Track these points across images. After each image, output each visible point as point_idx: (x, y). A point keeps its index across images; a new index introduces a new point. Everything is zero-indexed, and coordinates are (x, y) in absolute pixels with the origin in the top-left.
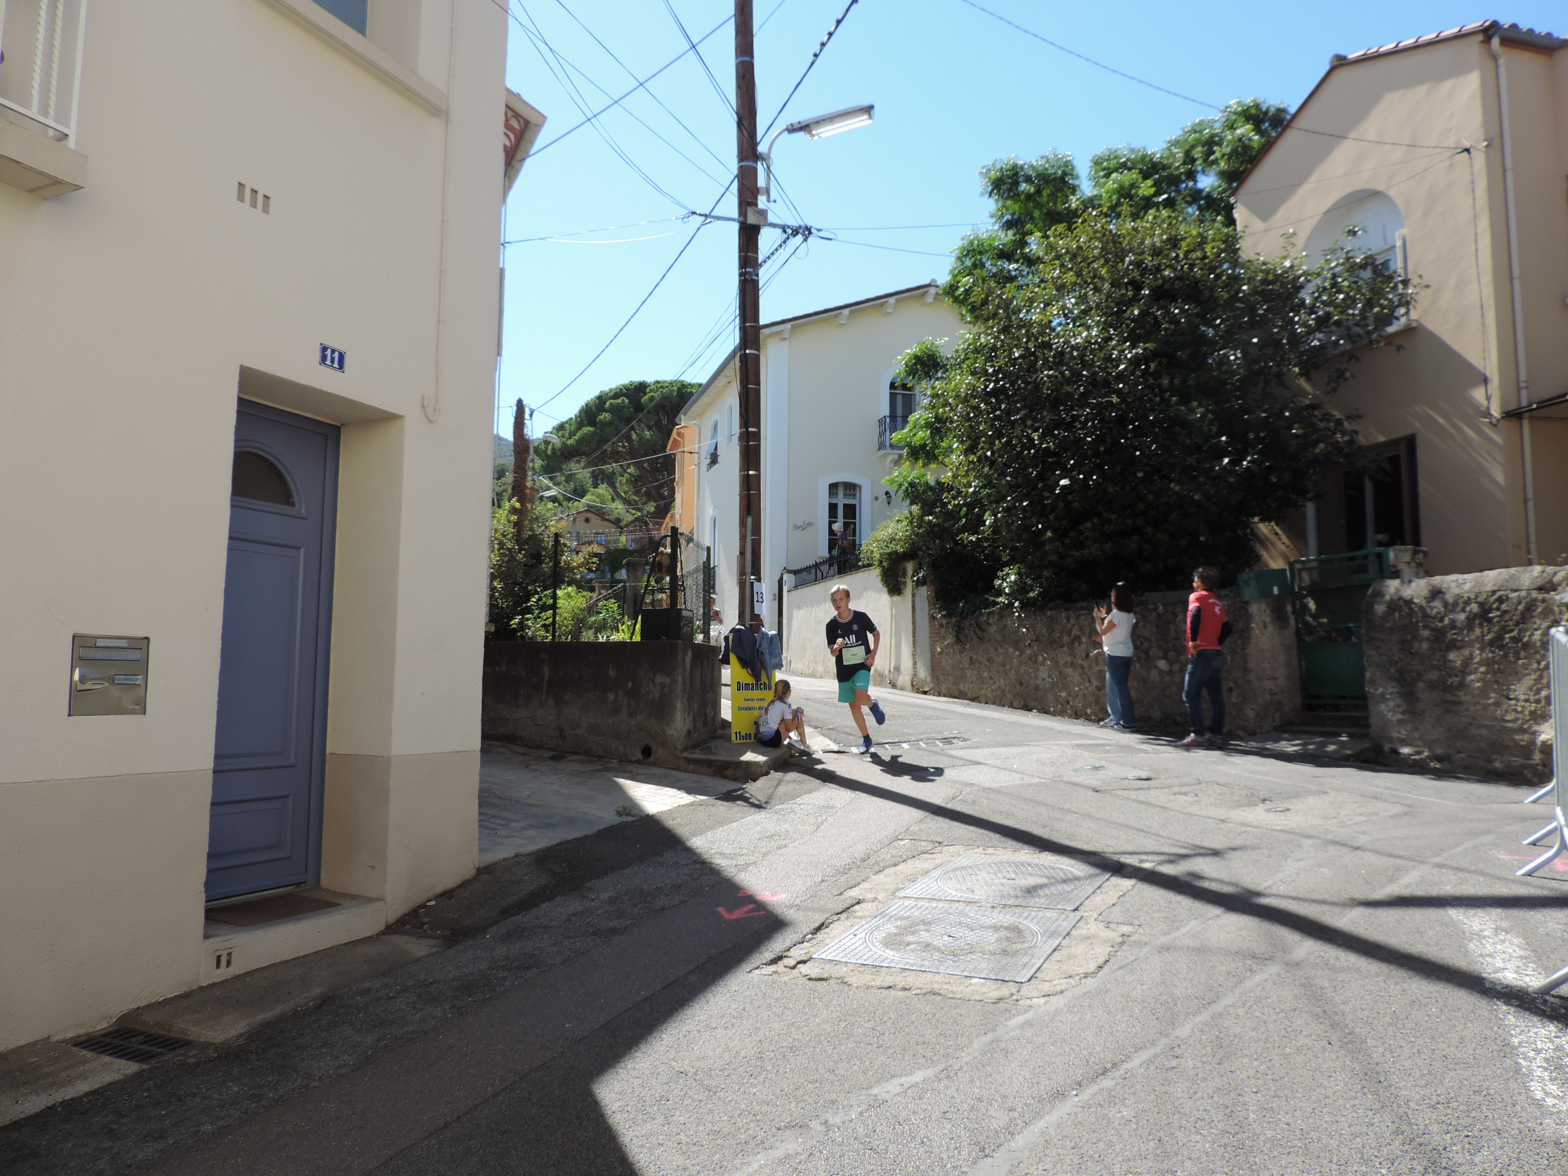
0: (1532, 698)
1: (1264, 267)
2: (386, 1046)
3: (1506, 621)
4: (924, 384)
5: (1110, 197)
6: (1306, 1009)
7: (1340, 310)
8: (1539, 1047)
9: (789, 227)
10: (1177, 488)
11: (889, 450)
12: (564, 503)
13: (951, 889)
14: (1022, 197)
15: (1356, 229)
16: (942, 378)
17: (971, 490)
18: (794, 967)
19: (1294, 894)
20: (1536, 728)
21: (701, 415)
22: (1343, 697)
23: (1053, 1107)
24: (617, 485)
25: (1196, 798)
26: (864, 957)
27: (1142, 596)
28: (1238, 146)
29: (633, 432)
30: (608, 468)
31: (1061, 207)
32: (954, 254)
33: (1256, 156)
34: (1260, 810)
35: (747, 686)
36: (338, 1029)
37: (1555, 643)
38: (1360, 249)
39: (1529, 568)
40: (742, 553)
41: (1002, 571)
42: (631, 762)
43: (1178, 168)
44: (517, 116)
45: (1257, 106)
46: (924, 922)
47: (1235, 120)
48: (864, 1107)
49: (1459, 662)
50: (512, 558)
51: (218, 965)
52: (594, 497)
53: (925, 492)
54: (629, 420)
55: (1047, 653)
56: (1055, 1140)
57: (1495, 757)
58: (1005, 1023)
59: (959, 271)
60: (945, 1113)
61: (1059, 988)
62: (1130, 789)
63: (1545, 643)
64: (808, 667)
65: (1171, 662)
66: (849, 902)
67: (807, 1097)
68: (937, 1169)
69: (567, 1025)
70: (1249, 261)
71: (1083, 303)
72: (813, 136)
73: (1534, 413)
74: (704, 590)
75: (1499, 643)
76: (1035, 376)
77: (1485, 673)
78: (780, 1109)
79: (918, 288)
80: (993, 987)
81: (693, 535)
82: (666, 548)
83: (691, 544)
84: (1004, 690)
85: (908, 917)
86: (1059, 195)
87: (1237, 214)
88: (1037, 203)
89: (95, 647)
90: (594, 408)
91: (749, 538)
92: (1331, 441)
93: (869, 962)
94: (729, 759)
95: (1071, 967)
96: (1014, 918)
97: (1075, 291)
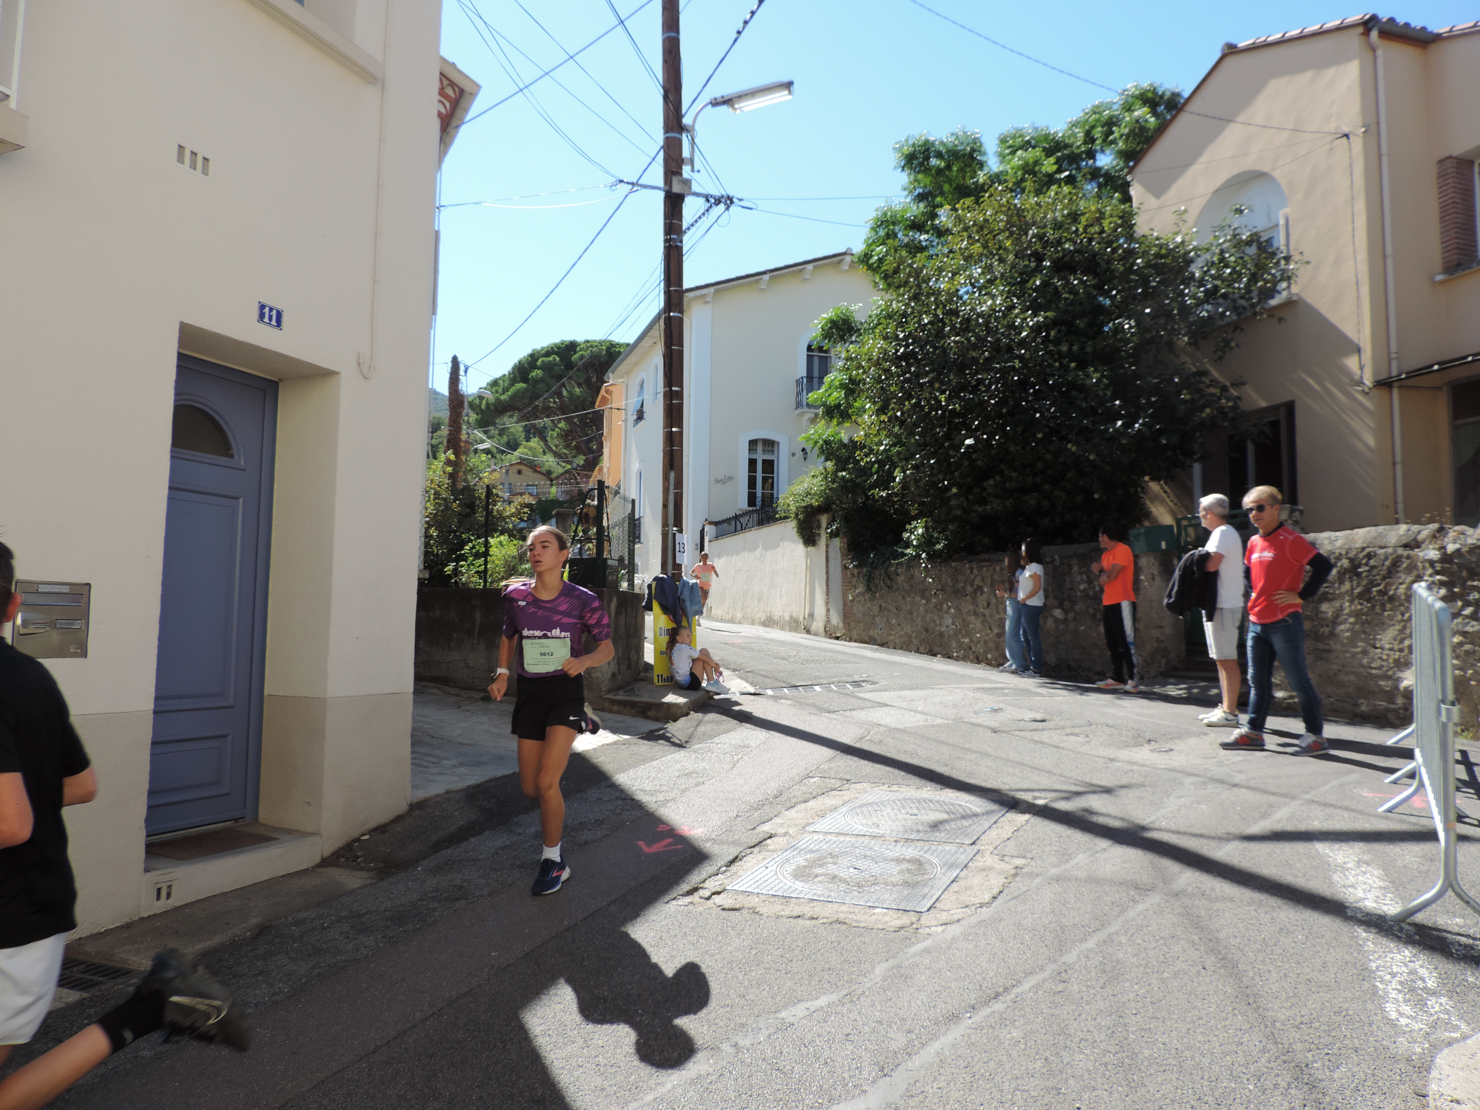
0: (1396, 647)
1: (1157, 242)
2: (320, 974)
3: (1374, 576)
4: (839, 348)
5: (1016, 173)
6: (1184, 936)
7: (1226, 283)
8: (1395, 971)
9: (711, 196)
10: (1074, 449)
11: (806, 409)
12: (498, 456)
13: (858, 824)
14: (933, 172)
15: (1243, 208)
16: (856, 341)
17: (882, 448)
18: (708, 898)
19: (1174, 828)
20: (1400, 674)
21: (628, 373)
23: (948, 1029)
24: (548, 439)
25: (1087, 739)
26: (775, 889)
28: (1135, 128)
29: (564, 389)
30: (540, 422)
31: (969, 182)
32: (868, 224)
33: (1152, 137)
34: (1146, 749)
36: (275, 958)
37: (1417, 598)
38: (1246, 226)
39: (1396, 527)
40: (665, 506)
41: (910, 524)
43: (1079, 147)
44: (452, 84)
45: (1154, 91)
46: (831, 856)
47: (1133, 103)
48: (772, 1030)
49: (1330, 614)
50: (447, 508)
51: (158, 897)
52: (526, 450)
53: (839, 449)
54: (559, 377)
55: (951, 602)
56: (950, 1060)
57: (1361, 701)
58: (905, 951)
59: (874, 242)
60: (847, 1035)
61: (956, 917)
62: (1026, 730)
63: (1409, 596)
64: (728, 613)
65: (1066, 611)
66: (762, 836)
67: (718, 1020)
68: (839, 1088)
69: (493, 954)
70: (1144, 236)
71: (989, 273)
72: (736, 109)
73: (1403, 383)
74: (629, 541)
75: (1367, 596)
76: (942, 342)
77: (1354, 624)
79: (835, 256)
80: (895, 916)
81: (620, 488)
82: (593, 500)
83: (617, 497)
84: (910, 637)
85: (817, 851)
86: (968, 170)
87: (1134, 191)
88: (947, 177)
89: (37, 592)
90: (526, 365)
91: (672, 492)
92: (1217, 406)
93: (780, 893)
94: (652, 700)
95: (967, 898)
96: (916, 852)
97: (981, 261)
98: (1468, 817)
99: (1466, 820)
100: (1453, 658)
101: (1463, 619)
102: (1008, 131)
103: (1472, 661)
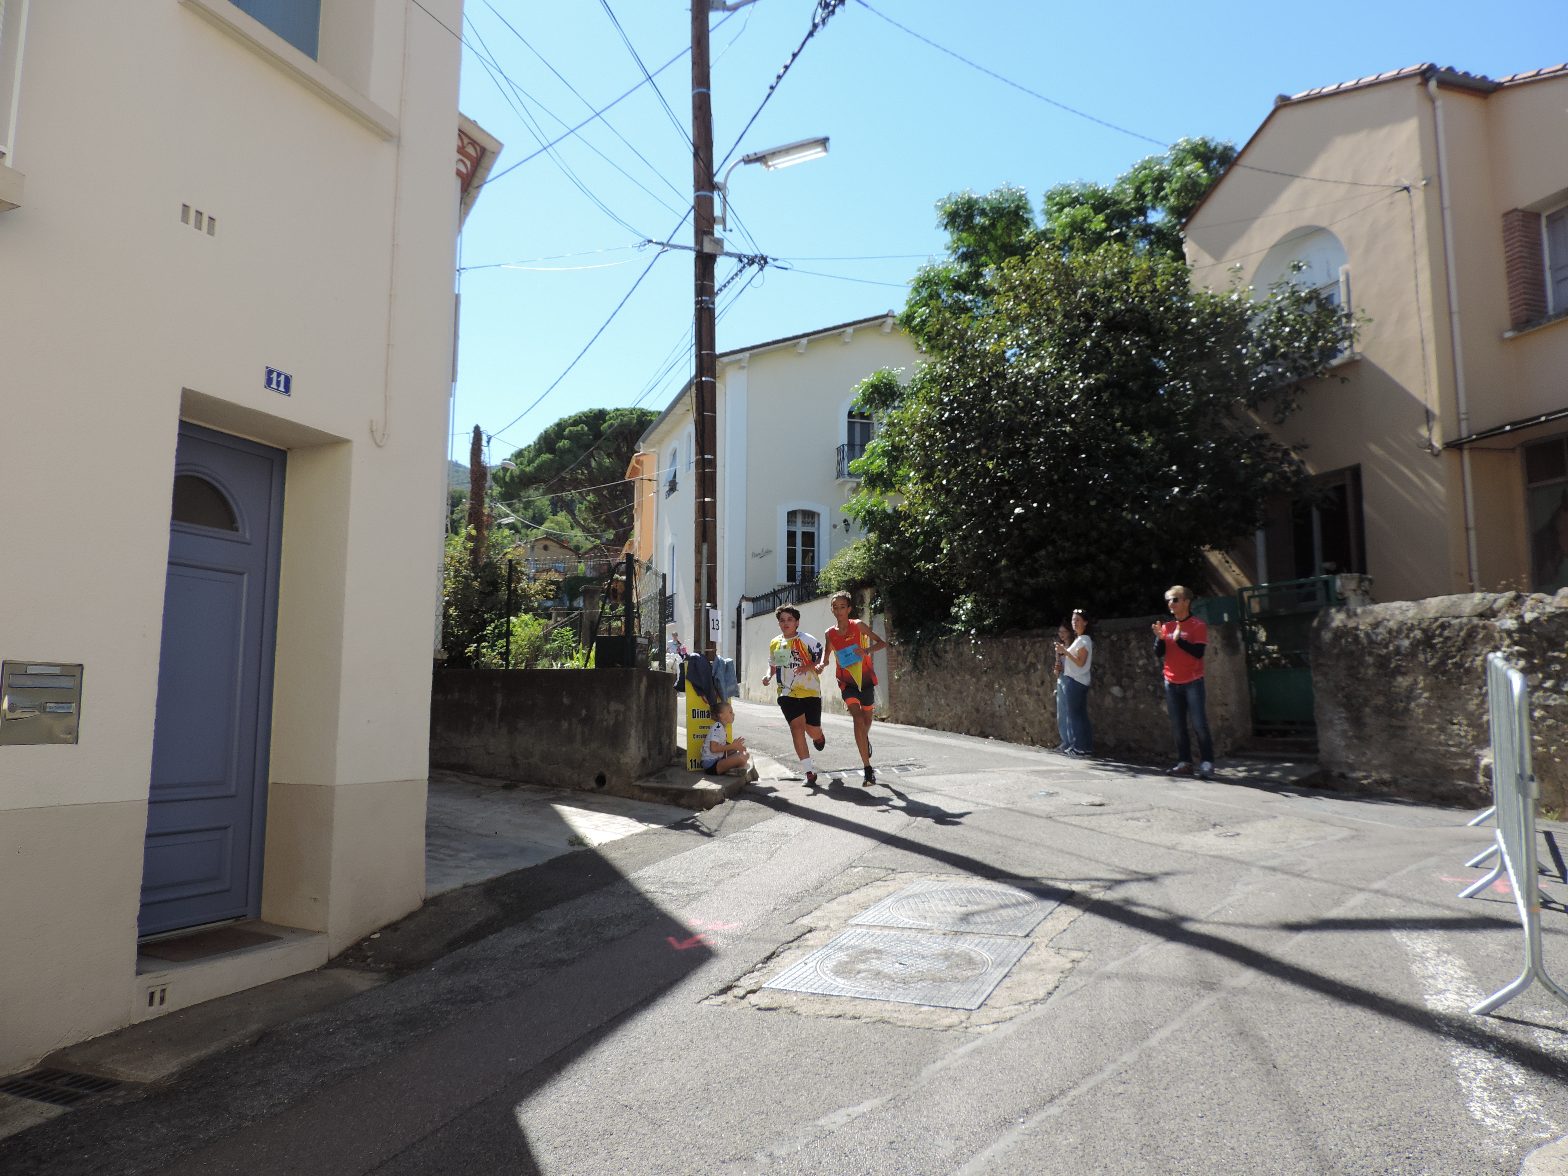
0: (1475, 723)
1: (1212, 301)
2: (323, 1083)
3: (1449, 647)
4: (881, 412)
5: (1063, 230)
7: (1286, 342)
8: (1479, 1067)
9: (745, 256)
10: (1129, 517)
11: (847, 479)
12: (523, 531)
13: (904, 918)
14: (977, 230)
15: (1301, 264)
16: (898, 406)
17: (927, 518)
18: (743, 997)
19: (1241, 919)
20: (1477, 752)
21: (660, 442)
22: (1292, 723)
23: (1000, 1135)
24: (576, 512)
25: (1149, 824)
26: (815, 986)
27: (1098, 625)
28: (1187, 183)
29: (592, 460)
30: (567, 495)
31: (1015, 240)
32: (910, 285)
33: (1204, 192)
34: (1212, 833)
35: (702, 714)
36: (274, 1067)
37: (1493, 669)
38: (1304, 283)
39: (1471, 595)
40: (698, 581)
41: (959, 598)
42: (584, 790)
43: (1129, 203)
44: (473, 143)
45: (1205, 144)
46: (876, 951)
47: (1184, 157)
48: (810, 1139)
49: (1405, 688)
50: (468, 586)
51: (151, 1003)
52: (552, 525)
53: (882, 520)
54: (588, 447)
55: (1003, 680)
56: (1001, 1169)
57: (1439, 781)
58: (954, 1051)
59: (916, 303)
60: (891, 1143)
61: (1008, 1015)
62: (1083, 815)
63: (1485, 666)
65: (1124, 689)
66: (801, 930)
67: (752, 1129)
70: (1198, 294)
71: (1037, 334)
72: (769, 167)
73: (1475, 444)
74: (661, 618)
75: (1442, 669)
76: (989, 406)
77: (1429, 698)
78: (724, 1141)
79: (876, 318)
80: (943, 1015)
81: (651, 563)
82: (622, 575)
83: (648, 573)
84: (960, 717)
85: (859, 946)
86: (1013, 228)
87: (1187, 249)
88: (992, 235)
89: (26, 674)
90: (553, 435)
91: (705, 565)
92: (1279, 470)
93: (820, 991)
94: (683, 787)
95: (1020, 994)
96: (966, 945)
97: (1029, 322)
98: (1554, 902)
99: (1553, 905)
100: (1534, 734)
101: (1544, 693)
102: (1055, 188)
103: (1555, 736)
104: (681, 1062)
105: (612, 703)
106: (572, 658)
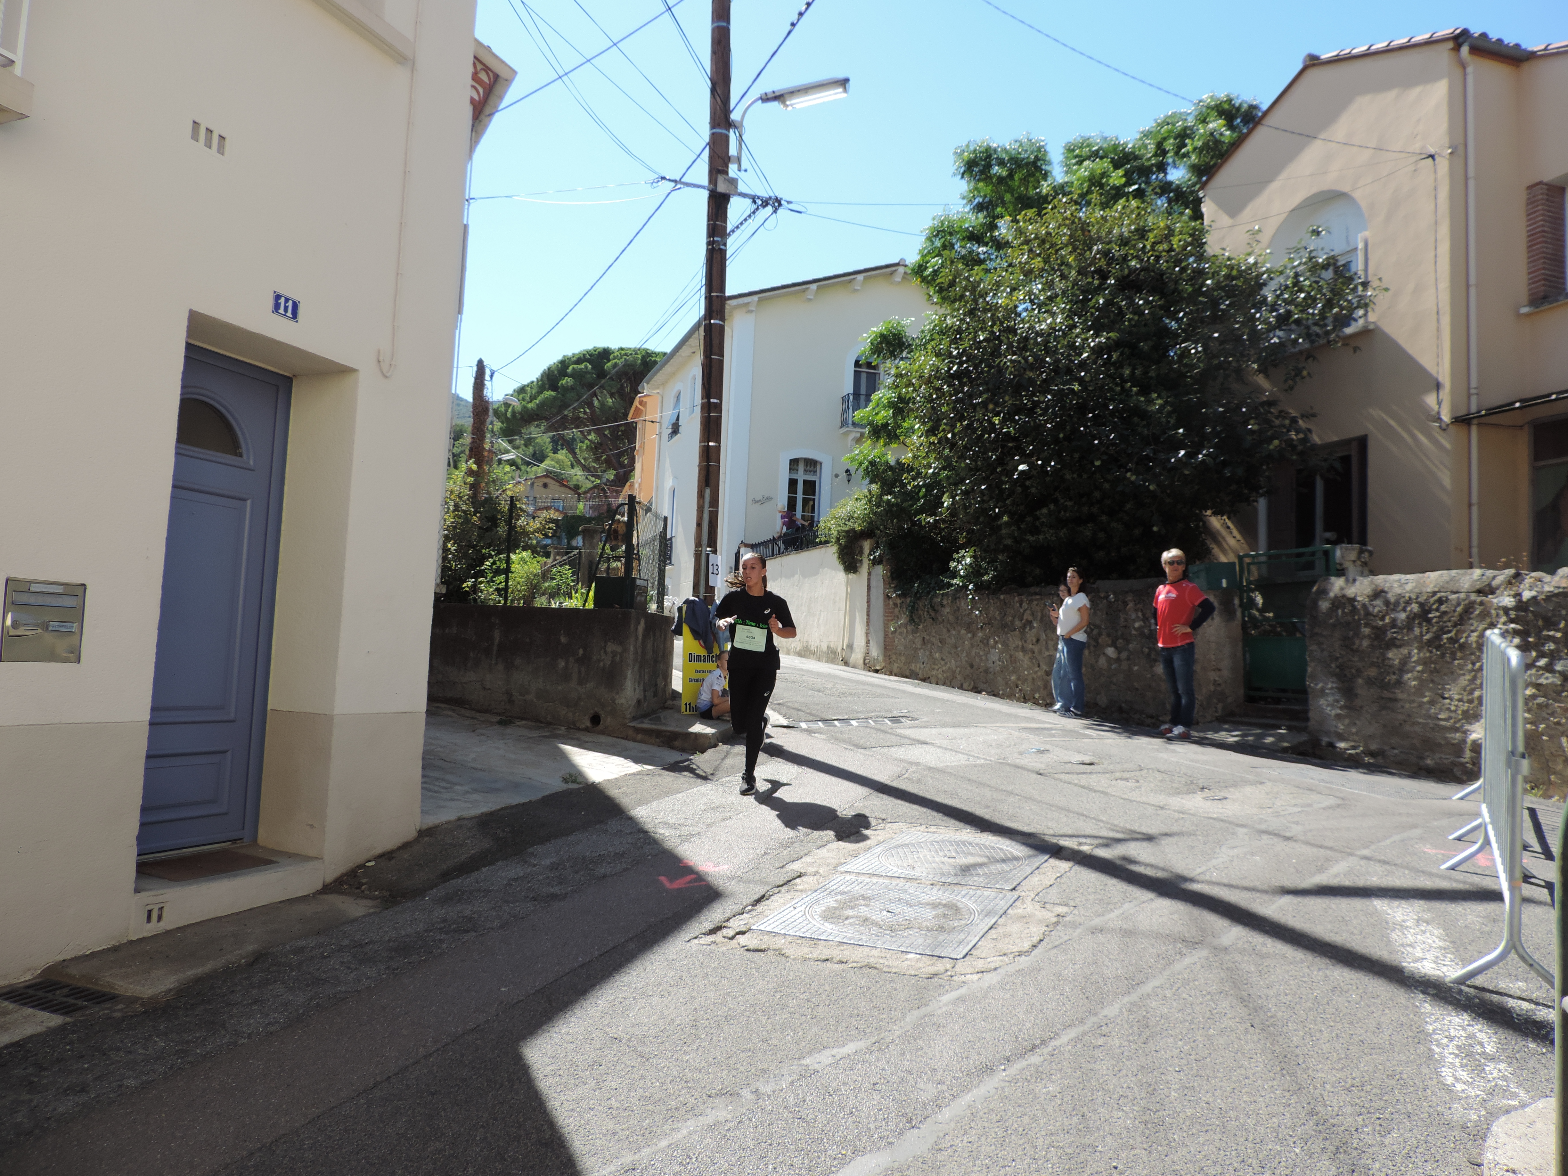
0: (1465, 698)
1: (1229, 263)
2: (318, 1005)
3: (1445, 622)
4: (888, 363)
5: (1082, 184)
6: (1232, 992)
7: (1300, 308)
8: (1452, 1034)
9: (759, 198)
10: (1133, 478)
11: (851, 428)
12: (523, 468)
13: (893, 865)
14: (994, 180)
15: (1320, 229)
16: (906, 357)
17: (931, 471)
18: (732, 938)
19: (1226, 881)
20: (1467, 727)
21: (664, 384)
22: (1285, 691)
23: (981, 1081)
24: (577, 451)
25: (1137, 785)
26: (803, 930)
27: (1094, 583)
28: (1209, 141)
29: (595, 398)
30: (568, 433)
31: (1032, 192)
32: (924, 234)
33: (1227, 151)
34: (1198, 798)
35: (699, 658)
36: (270, 987)
37: (1490, 645)
38: (1322, 249)
39: (1470, 571)
40: (699, 525)
41: (958, 553)
42: (579, 729)
43: (1149, 159)
44: (487, 69)
45: (1230, 101)
46: (864, 897)
47: (1208, 114)
48: (795, 1077)
49: (1397, 661)
50: (467, 521)
51: (149, 920)
52: (553, 463)
53: (885, 471)
54: (591, 386)
55: (999, 637)
56: (981, 1113)
57: (1427, 754)
58: (938, 998)
59: (929, 252)
60: (874, 1084)
61: (993, 966)
62: (1072, 774)
63: (1481, 645)
65: (1119, 650)
66: (791, 875)
67: (739, 1065)
68: (864, 1139)
69: (503, 989)
70: (1214, 256)
71: (1050, 290)
72: (787, 106)
73: (1483, 420)
74: (660, 561)
75: (1437, 643)
76: (999, 361)
77: (1422, 672)
78: (711, 1076)
79: (887, 266)
80: (929, 963)
81: (651, 504)
82: (623, 516)
83: (649, 514)
84: (955, 672)
85: (848, 892)
86: (1031, 179)
87: (1206, 208)
88: (1009, 187)
89: (29, 591)
90: (556, 372)
91: (707, 509)
92: (1285, 438)
93: (807, 935)
94: (677, 730)
95: (1006, 946)
96: (953, 896)
97: (1042, 277)
98: (1535, 877)
99: (1533, 880)
100: (1525, 711)
101: (1537, 671)
102: (1075, 140)
103: (1544, 715)
104: (670, 998)
105: (609, 644)
106: (571, 598)
